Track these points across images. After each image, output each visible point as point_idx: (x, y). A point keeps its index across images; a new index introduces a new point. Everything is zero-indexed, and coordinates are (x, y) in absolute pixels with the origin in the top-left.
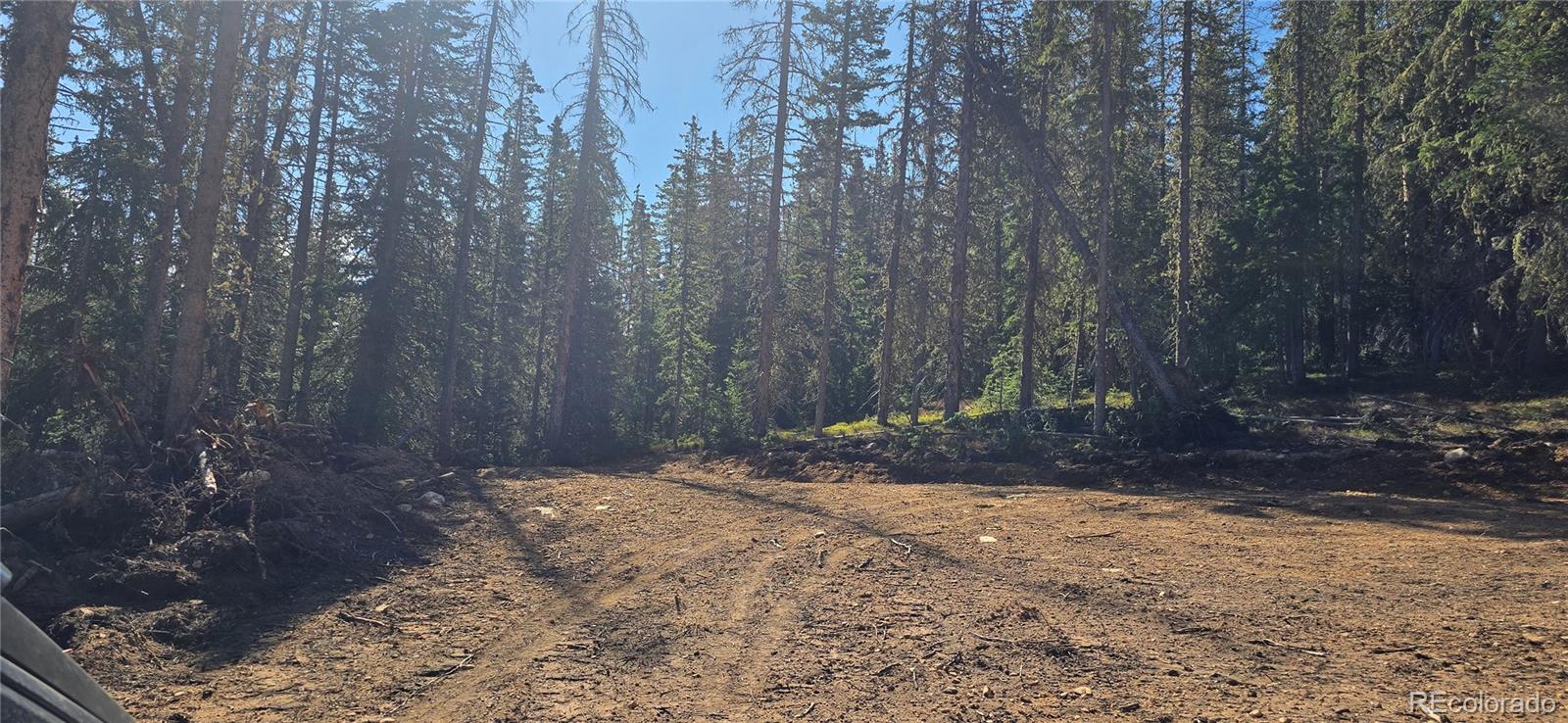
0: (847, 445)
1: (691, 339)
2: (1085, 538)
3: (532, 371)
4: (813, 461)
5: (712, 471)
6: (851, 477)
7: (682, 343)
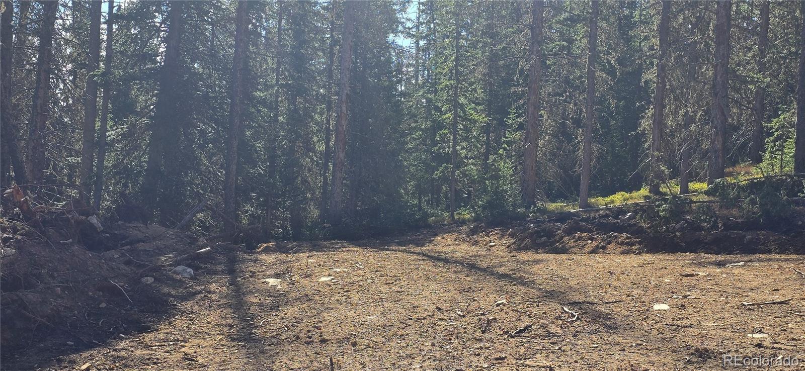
0: (607, 216)
1: (464, 112)
2: (758, 305)
3: (322, 147)
4: (570, 232)
5: (476, 243)
6: (604, 248)
7: (456, 115)
